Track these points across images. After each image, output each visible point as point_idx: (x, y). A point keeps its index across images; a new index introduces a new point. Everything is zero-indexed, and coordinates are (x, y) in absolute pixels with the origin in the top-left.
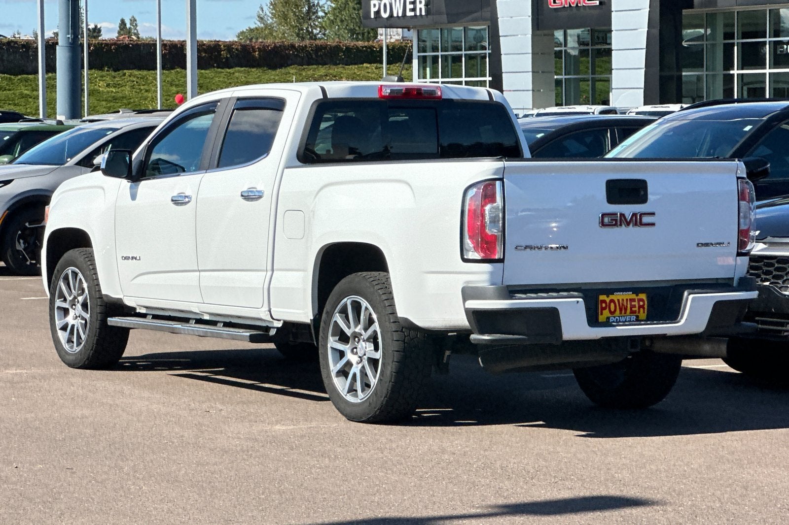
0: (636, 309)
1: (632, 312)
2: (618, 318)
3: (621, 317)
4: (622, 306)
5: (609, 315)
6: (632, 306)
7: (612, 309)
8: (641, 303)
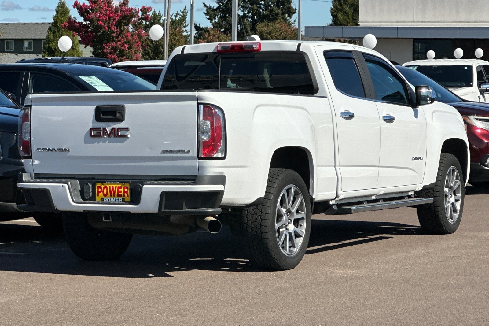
0: (122, 193)
1: (119, 196)
2: (109, 199)
3: (111, 199)
4: (112, 191)
5: (103, 197)
6: (119, 192)
7: (105, 193)
8: (126, 190)
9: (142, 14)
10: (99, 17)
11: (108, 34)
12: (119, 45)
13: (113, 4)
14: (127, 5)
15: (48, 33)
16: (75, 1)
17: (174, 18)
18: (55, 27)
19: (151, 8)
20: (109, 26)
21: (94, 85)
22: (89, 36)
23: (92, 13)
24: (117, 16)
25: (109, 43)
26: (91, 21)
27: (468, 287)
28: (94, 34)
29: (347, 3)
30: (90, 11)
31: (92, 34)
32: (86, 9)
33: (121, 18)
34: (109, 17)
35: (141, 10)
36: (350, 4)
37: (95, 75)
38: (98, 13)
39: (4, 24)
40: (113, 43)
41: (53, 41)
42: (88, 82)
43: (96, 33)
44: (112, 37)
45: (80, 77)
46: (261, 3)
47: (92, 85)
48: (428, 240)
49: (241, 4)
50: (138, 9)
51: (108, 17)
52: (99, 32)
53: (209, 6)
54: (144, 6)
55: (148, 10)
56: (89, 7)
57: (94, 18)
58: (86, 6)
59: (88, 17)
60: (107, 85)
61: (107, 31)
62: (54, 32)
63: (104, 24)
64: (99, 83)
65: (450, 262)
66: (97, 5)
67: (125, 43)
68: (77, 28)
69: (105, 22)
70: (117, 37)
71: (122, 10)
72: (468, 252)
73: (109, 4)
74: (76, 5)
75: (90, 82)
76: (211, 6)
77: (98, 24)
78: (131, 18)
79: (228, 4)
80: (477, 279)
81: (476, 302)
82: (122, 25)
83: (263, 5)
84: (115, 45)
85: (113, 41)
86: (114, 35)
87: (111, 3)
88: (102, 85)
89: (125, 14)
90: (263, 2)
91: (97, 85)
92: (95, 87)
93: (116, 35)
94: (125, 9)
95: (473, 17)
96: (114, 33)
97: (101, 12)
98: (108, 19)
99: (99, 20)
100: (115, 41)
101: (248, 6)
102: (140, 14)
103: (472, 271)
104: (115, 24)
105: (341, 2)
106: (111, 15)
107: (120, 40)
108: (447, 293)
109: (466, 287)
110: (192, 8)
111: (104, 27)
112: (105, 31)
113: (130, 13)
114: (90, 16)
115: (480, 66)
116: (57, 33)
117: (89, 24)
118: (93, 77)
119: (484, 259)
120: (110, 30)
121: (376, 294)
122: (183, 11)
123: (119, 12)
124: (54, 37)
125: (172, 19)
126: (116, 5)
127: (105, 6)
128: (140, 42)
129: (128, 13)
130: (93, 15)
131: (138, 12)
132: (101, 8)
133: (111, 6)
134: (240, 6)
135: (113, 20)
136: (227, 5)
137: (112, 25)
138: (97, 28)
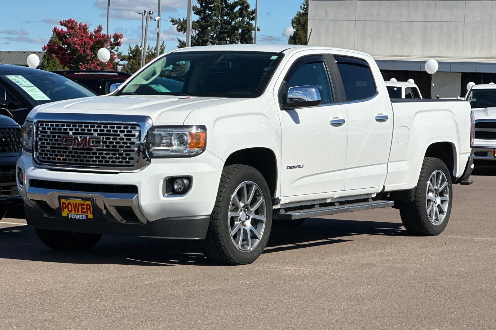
9: (114, 40)
10: (75, 41)
11: (83, 57)
12: (92, 67)
13: (89, 30)
14: (100, 31)
15: (43, 60)
16: (55, 27)
17: (153, 51)
18: (49, 55)
19: (122, 35)
20: (84, 50)
21: (20, 85)
22: (66, 58)
23: (70, 38)
24: (92, 41)
25: (84, 65)
26: (68, 44)
27: (378, 299)
28: (71, 56)
29: (301, 42)
30: (68, 36)
31: (69, 56)
32: (64, 34)
33: (95, 43)
34: (85, 42)
35: (114, 37)
36: (303, 42)
37: (22, 75)
38: (75, 38)
39: (7, 52)
40: (87, 65)
41: (47, 67)
42: (14, 81)
43: (73, 56)
44: (87, 59)
45: (6, 76)
46: (227, 39)
47: (18, 84)
48: (344, 246)
49: (210, 40)
50: (110, 35)
51: (83, 42)
52: (76, 55)
53: (182, 41)
54: (116, 33)
55: (119, 37)
56: (66, 33)
57: (71, 42)
58: (63, 31)
59: (66, 41)
60: (33, 85)
61: (82, 54)
62: (48, 60)
63: (80, 48)
64: (25, 82)
65: (363, 270)
66: (74, 31)
67: (98, 65)
68: (56, 50)
69: (81, 46)
70: (91, 60)
71: (96, 36)
72: (383, 259)
73: (85, 31)
74: (55, 31)
75: (16, 81)
76: (184, 41)
77: (74, 47)
78: (103, 43)
79: (199, 39)
80: (389, 290)
81: (384, 317)
82: (96, 49)
83: (229, 41)
84: (89, 67)
85: (88, 63)
86: (89, 58)
87: (86, 30)
88: (28, 85)
89: (98, 39)
90: (229, 39)
91: (23, 84)
92: (20, 86)
93: (91, 58)
94: (99, 35)
95: (406, 52)
96: (88, 56)
97: (77, 37)
98: (83, 44)
99: (75, 44)
100: (89, 63)
101: (216, 42)
102: (112, 40)
103: (385, 281)
104: (89, 48)
105: (296, 41)
106: (86, 40)
107: (94, 63)
108: (354, 305)
109: (376, 298)
110: (158, 36)
111: (80, 51)
112: (81, 54)
113: (103, 39)
114: (68, 40)
115: (408, 88)
116: (50, 60)
117: (66, 48)
118: (20, 77)
119: (400, 267)
120: (85, 53)
121: (276, 305)
122: (162, 45)
123: (94, 37)
124: (47, 63)
125: (152, 52)
126: (91, 32)
127: (81, 32)
128: (111, 65)
129: (101, 38)
130: (70, 40)
131: (110, 38)
132: (78, 34)
133: (87, 32)
134: (209, 42)
135: (88, 44)
136: (198, 41)
137: (87, 48)
138: (74, 51)
